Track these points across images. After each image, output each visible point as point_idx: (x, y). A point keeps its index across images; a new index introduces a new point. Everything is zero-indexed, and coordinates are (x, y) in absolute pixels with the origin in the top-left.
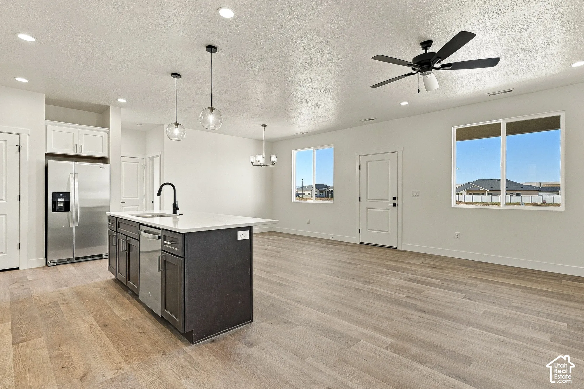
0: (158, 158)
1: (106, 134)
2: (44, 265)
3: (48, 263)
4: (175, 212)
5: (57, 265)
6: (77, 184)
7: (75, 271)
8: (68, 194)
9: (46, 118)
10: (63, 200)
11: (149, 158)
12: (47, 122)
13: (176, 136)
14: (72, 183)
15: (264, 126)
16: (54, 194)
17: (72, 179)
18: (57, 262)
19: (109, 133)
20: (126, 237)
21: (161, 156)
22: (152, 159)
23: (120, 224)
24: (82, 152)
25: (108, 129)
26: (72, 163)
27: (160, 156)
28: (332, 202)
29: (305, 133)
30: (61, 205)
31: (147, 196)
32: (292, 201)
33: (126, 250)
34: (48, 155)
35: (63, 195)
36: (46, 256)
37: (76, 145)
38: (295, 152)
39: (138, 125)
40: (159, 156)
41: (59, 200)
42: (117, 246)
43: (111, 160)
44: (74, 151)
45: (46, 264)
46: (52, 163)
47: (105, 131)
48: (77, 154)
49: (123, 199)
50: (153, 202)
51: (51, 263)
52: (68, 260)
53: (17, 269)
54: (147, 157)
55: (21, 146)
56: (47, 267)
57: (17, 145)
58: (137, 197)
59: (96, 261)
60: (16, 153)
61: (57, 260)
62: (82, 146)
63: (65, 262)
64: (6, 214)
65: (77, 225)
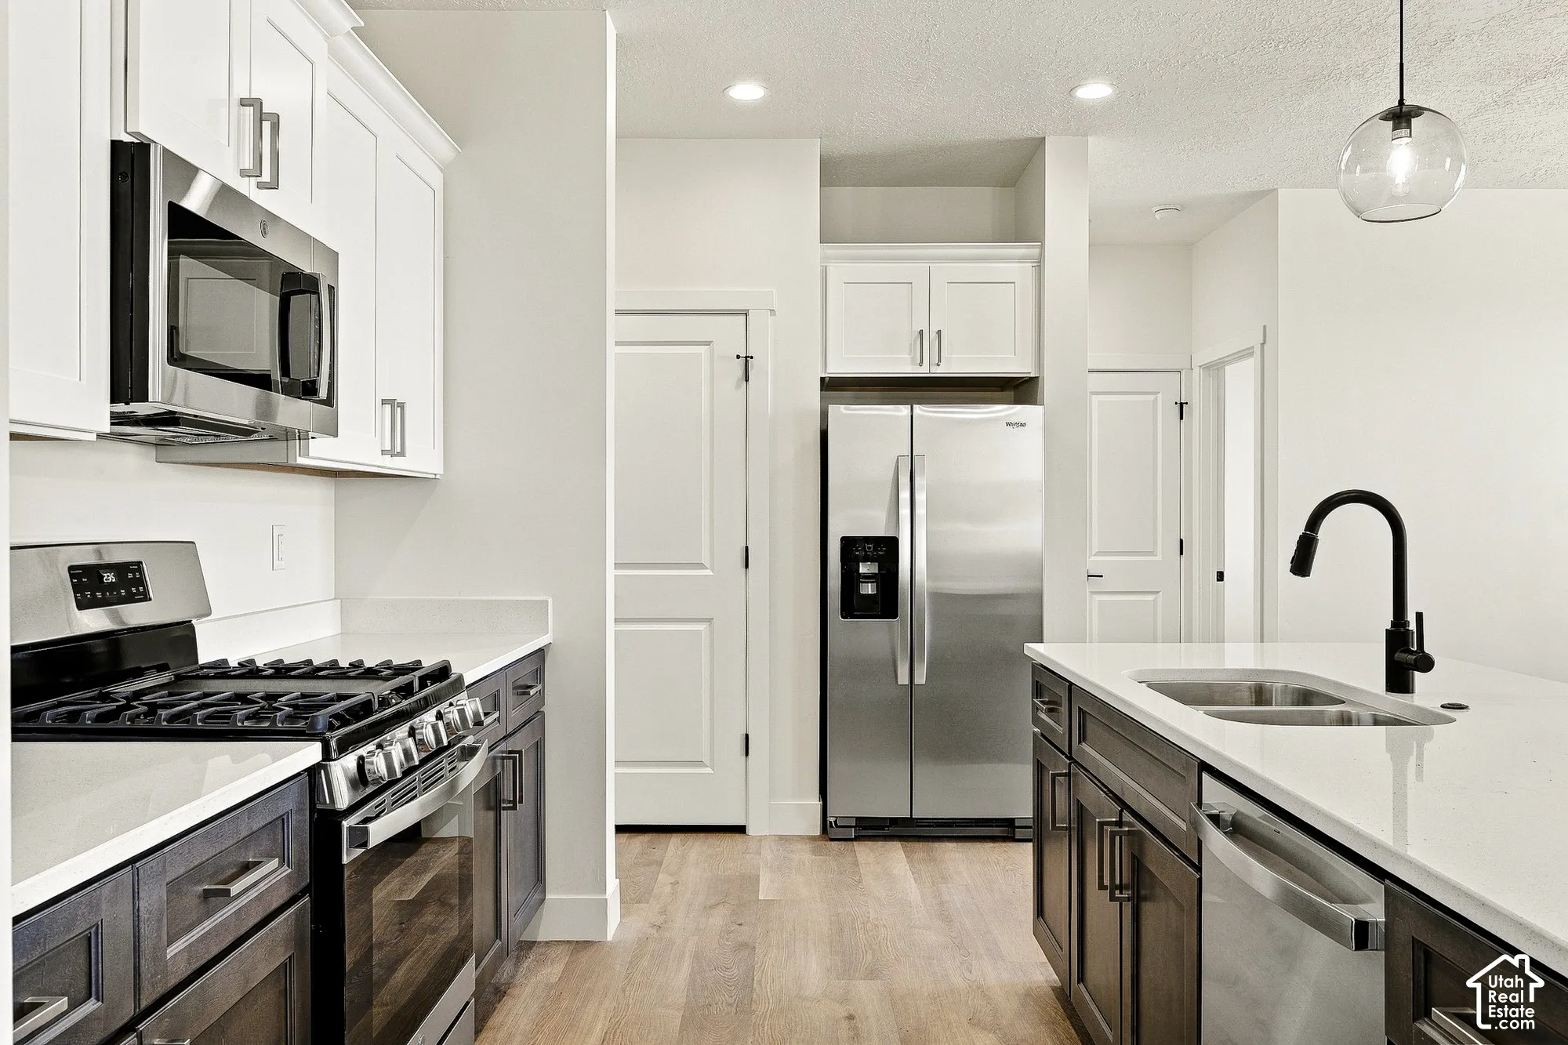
0: (1250, 365)
1: (1029, 269)
2: (817, 832)
3: (829, 824)
4: (1399, 680)
5: (858, 838)
6: (921, 497)
8: (892, 543)
9: (823, 239)
10: (872, 568)
11: (1207, 367)
12: (830, 252)
13: (1400, 190)
14: (905, 495)
16: (848, 543)
17: (904, 480)
18: (858, 827)
19: (1039, 264)
20: (1121, 812)
21: (1263, 349)
22: (1216, 368)
23: (1091, 726)
24: (940, 360)
25: (1037, 248)
26: (904, 410)
27: (1257, 350)
30: (868, 589)
31: (1194, 547)
33: (1121, 888)
34: (833, 386)
35: (875, 549)
36: (823, 793)
37: (919, 333)
39: (1158, 216)
40: (1251, 354)
41: (864, 569)
42: (1074, 835)
43: (1049, 388)
44: (913, 363)
45: (824, 829)
46: (841, 416)
47: (1022, 259)
48: (923, 371)
49: (1093, 558)
50: (1220, 576)
51: (837, 826)
52: (890, 826)
53: (741, 830)
54: (1196, 364)
55: (752, 358)
56: (827, 843)
57: (738, 357)
58: (1152, 553)
59: (989, 845)
60: (738, 387)
61: (856, 818)
62: (939, 332)
63: (882, 828)
64: (709, 620)
65: (921, 679)
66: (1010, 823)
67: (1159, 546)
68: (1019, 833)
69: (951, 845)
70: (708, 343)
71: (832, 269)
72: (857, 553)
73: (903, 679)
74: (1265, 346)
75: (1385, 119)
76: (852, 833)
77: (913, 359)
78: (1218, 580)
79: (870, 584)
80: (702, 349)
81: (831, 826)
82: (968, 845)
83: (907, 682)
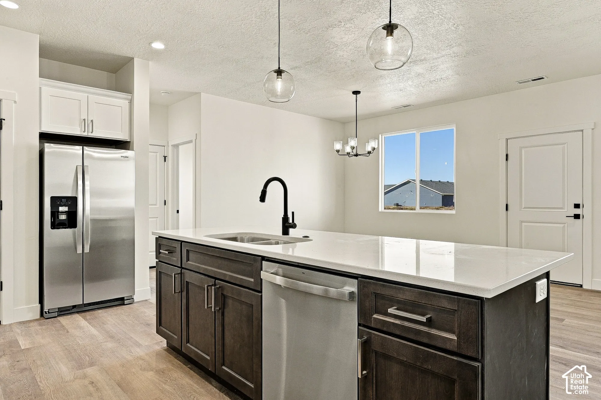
1: (127, 102)
2: (38, 316)
3: (44, 313)
4: (285, 232)
5: (59, 316)
6: (87, 183)
7: (94, 331)
9: (41, 76)
10: (65, 209)
11: (173, 146)
12: (42, 81)
14: (80, 181)
15: (356, 93)
17: (80, 175)
18: (58, 311)
19: (131, 102)
20: (215, 281)
22: (176, 146)
24: (92, 131)
25: (130, 96)
26: (80, 149)
27: (194, 141)
28: (453, 212)
29: (409, 106)
30: (63, 217)
31: (169, 203)
32: (380, 210)
34: (45, 137)
36: (41, 301)
37: (84, 120)
38: (383, 136)
39: (163, 94)
40: (191, 142)
42: (184, 294)
43: (136, 144)
44: (81, 131)
45: (42, 314)
46: (50, 148)
47: (126, 99)
48: (85, 134)
50: (178, 211)
51: (49, 313)
52: (73, 308)
54: (170, 144)
55: (4, 120)
56: (45, 320)
58: (156, 205)
59: (115, 308)
61: (58, 308)
62: (92, 121)
63: (69, 310)
65: (87, 250)
66: (122, 299)
67: (158, 202)
68: (126, 302)
69: (100, 311)
71: (44, 88)
72: (58, 203)
73: (80, 251)
74: (196, 140)
75: (275, 72)
76: (56, 314)
77: (81, 129)
78: (177, 213)
79: (64, 215)
81: (46, 313)
82: (107, 310)
83: (81, 252)
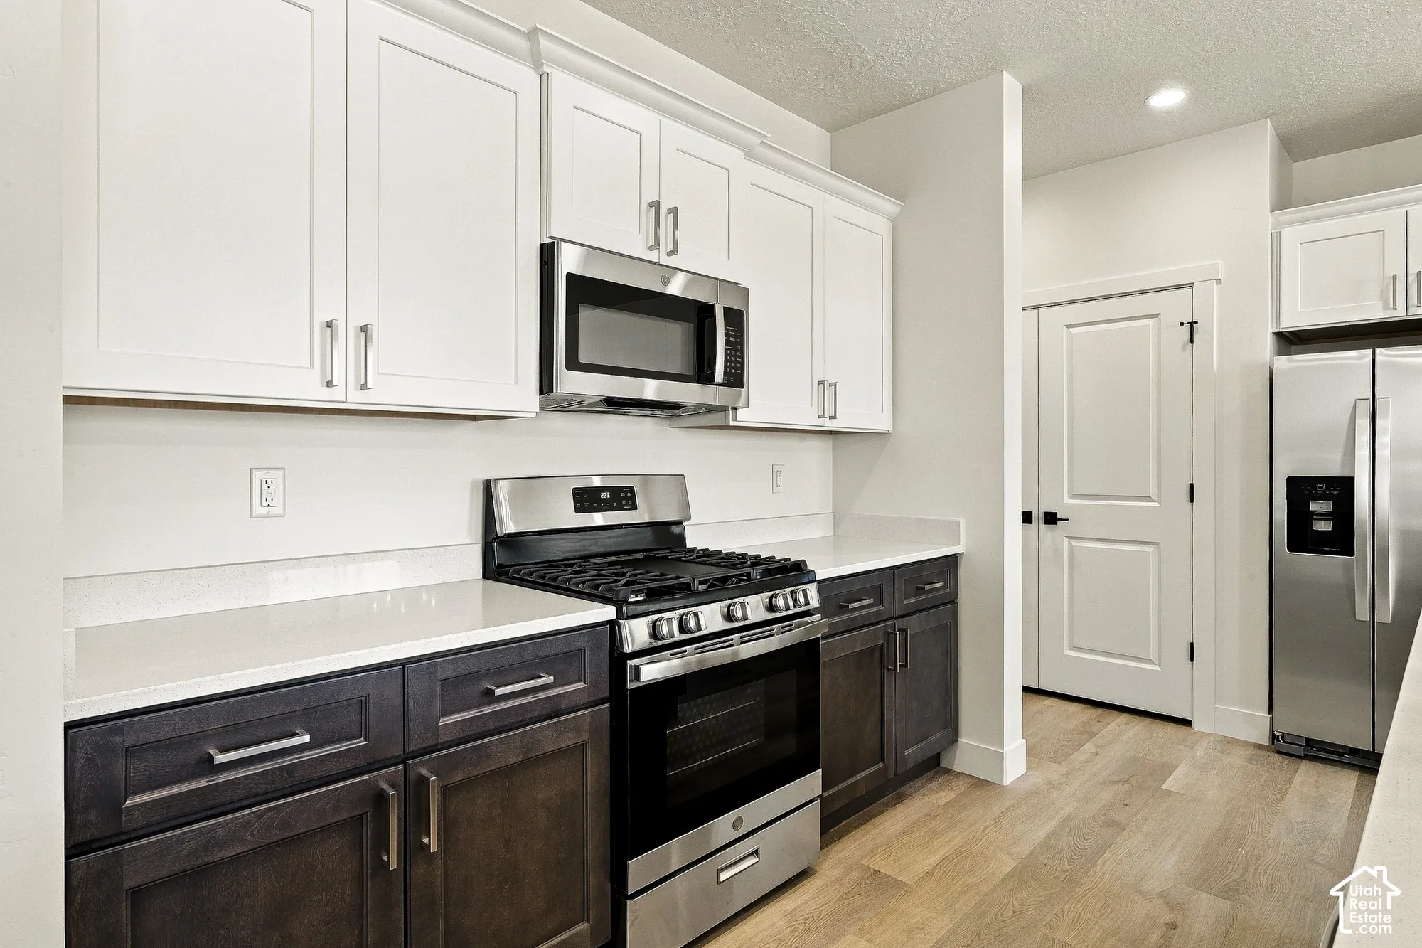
2: (1266, 741)
5: (1307, 757)
6: (1384, 440)
8: (1346, 484)
10: (1327, 508)
12: (1282, 218)
14: (1364, 438)
16: (1292, 482)
17: (1364, 423)
18: (1307, 746)
26: (1366, 354)
30: (1323, 526)
35: (1328, 488)
37: (1395, 276)
41: (1315, 506)
48: (1398, 314)
51: (1284, 741)
52: (1350, 754)
53: (1187, 723)
55: (1196, 323)
57: (1182, 324)
60: (1184, 348)
61: (1306, 738)
64: (1157, 544)
65: (1384, 617)
70: (1156, 315)
71: (1285, 233)
72: (1308, 492)
73: (1363, 615)
76: (1302, 752)
77: (1384, 304)
79: (1323, 521)
80: (1151, 322)
81: (1278, 739)
83: (1367, 620)
